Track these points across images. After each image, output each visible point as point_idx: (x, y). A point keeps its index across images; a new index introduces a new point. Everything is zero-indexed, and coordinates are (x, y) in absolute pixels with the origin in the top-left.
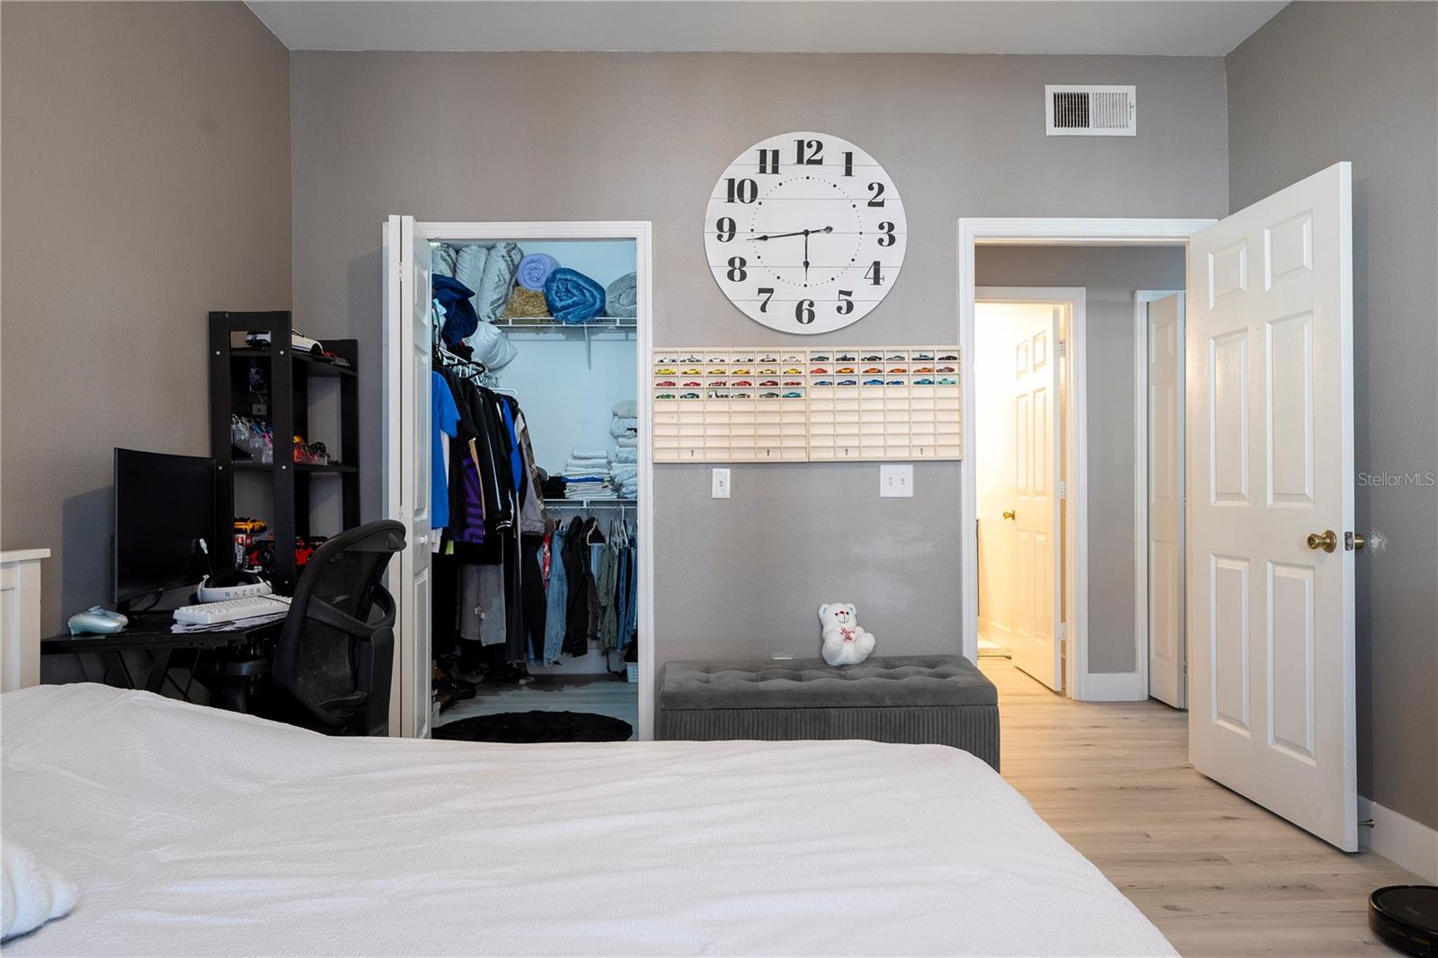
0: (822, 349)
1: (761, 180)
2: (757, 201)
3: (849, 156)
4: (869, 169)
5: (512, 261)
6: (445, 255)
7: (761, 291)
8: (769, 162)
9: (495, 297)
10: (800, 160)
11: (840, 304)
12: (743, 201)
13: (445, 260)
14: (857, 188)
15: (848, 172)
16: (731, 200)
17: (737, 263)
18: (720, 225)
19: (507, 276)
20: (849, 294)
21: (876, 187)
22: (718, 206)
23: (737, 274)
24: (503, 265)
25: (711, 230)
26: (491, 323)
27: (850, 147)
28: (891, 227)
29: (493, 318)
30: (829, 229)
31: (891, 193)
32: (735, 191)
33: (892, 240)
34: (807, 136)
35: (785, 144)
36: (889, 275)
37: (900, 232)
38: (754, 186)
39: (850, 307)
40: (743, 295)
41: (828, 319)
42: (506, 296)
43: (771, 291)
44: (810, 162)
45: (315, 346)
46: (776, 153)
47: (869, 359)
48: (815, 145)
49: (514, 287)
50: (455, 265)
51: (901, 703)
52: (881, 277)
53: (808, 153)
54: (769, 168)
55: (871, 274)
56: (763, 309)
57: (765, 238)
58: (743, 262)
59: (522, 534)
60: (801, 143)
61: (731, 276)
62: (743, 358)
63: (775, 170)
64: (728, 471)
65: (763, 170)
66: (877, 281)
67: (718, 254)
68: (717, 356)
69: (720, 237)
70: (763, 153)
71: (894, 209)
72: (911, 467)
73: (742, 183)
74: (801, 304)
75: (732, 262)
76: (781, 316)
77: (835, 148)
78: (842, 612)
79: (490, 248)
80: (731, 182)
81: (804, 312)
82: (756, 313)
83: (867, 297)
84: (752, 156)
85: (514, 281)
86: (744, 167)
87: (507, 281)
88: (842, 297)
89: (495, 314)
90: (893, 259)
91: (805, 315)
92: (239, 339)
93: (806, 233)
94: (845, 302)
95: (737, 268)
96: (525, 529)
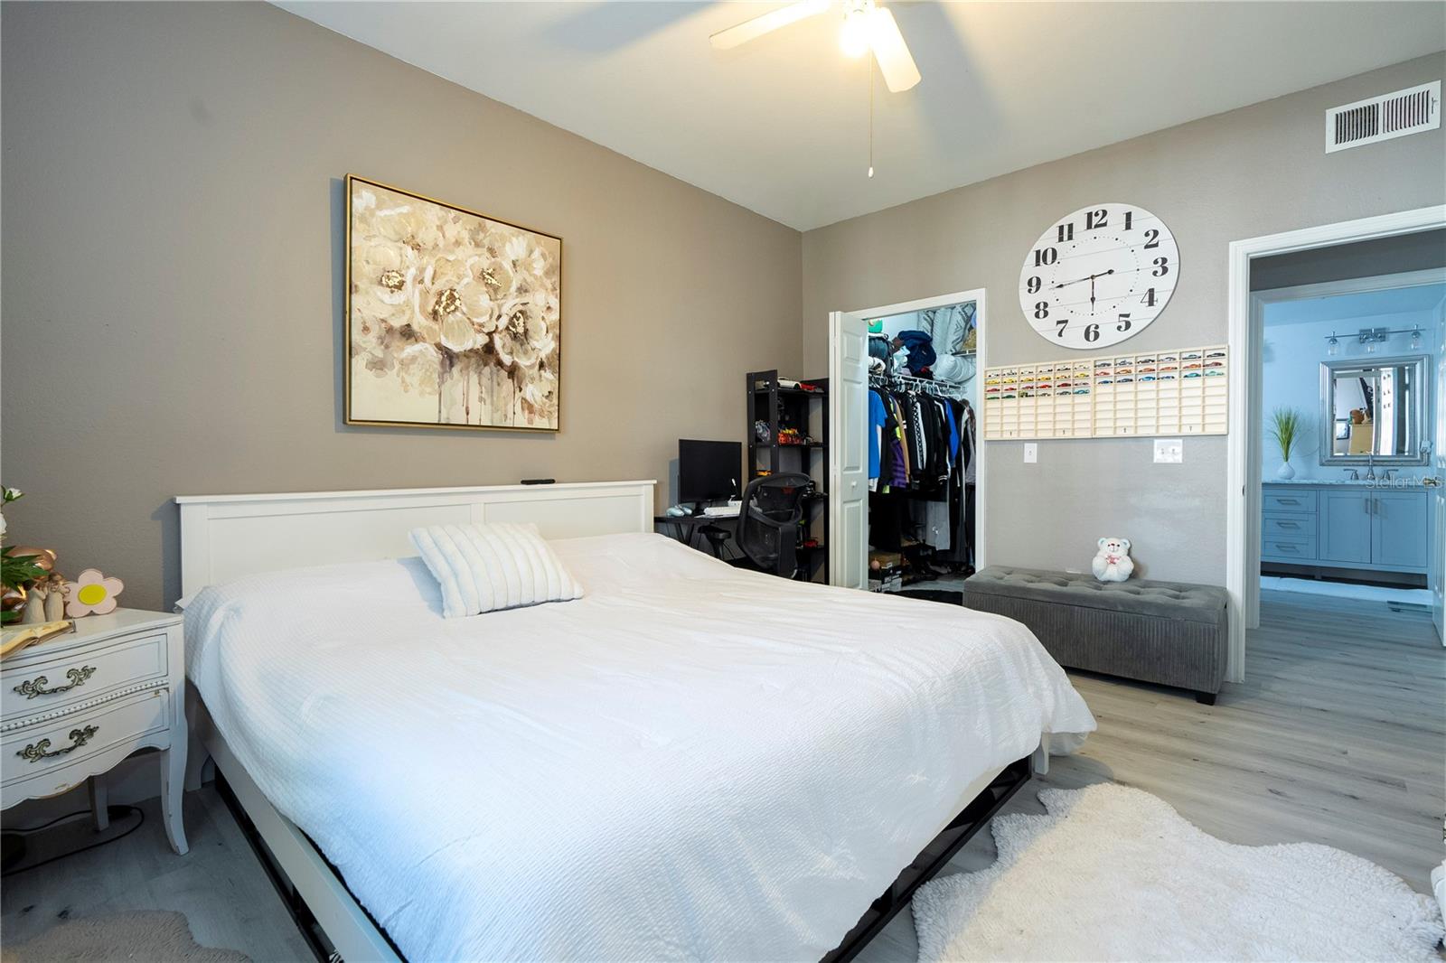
0: (1102, 359)
1: (1059, 246)
2: (1056, 262)
3: (1129, 216)
4: (1145, 220)
5: (966, 314)
6: (926, 317)
7: (1059, 322)
8: (1066, 233)
9: (955, 338)
10: (1089, 226)
11: (1120, 324)
12: (1046, 264)
13: (926, 319)
14: (1137, 237)
15: (1128, 227)
16: (1038, 264)
17: (1042, 306)
18: (1030, 283)
19: (963, 324)
20: (1128, 316)
21: (1151, 234)
22: (1029, 269)
23: (1042, 314)
24: (960, 318)
25: (1024, 286)
26: (953, 354)
27: (1128, 208)
28: (1164, 260)
29: (954, 351)
30: (1110, 272)
31: (1165, 235)
32: (1041, 258)
33: (1165, 270)
34: (1093, 209)
35: (1079, 219)
36: (1161, 299)
37: (1172, 265)
38: (1054, 252)
39: (1128, 325)
40: (1046, 328)
41: (1109, 335)
42: (963, 336)
43: (1066, 322)
44: (1097, 226)
45: (797, 385)
46: (1071, 226)
47: (1143, 362)
48: (1101, 213)
49: (969, 330)
50: (932, 321)
51: (1131, 610)
52: (1155, 299)
53: (1095, 220)
54: (1066, 237)
55: (1147, 299)
56: (1060, 335)
57: (1061, 286)
58: (1046, 305)
59: (966, 484)
60: (1090, 215)
61: (1037, 315)
62: (1045, 369)
63: (1070, 238)
64: (1036, 445)
65: (1061, 239)
66: (1151, 303)
67: (1028, 302)
68: (1025, 369)
69: (1030, 291)
70: (1061, 228)
71: (1167, 248)
72: (1180, 441)
73: (1046, 252)
74: (1089, 328)
75: (1038, 306)
76: (1074, 338)
77: (1116, 212)
78: (1113, 545)
79: (953, 308)
80: (1038, 252)
81: (1091, 333)
82: (1054, 338)
83: (1142, 316)
84: (1054, 231)
85: (968, 326)
86: (1048, 240)
87: (963, 326)
88: (1122, 319)
89: (955, 349)
90: (1164, 286)
91: (1092, 336)
92: (761, 384)
93: (1092, 277)
94: (1124, 323)
95: (1042, 310)
96: (968, 481)
